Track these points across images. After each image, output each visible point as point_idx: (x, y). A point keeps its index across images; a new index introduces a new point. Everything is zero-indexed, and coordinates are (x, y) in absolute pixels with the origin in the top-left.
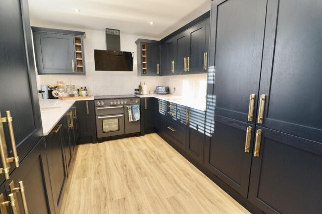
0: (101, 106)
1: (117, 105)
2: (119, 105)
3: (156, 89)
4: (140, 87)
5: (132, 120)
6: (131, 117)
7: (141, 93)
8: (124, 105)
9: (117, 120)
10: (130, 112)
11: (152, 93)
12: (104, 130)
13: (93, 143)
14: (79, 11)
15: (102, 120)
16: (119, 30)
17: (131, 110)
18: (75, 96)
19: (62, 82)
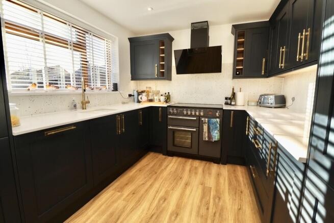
0: (173, 114)
1: (191, 115)
2: (193, 116)
3: (260, 99)
4: (234, 94)
5: (207, 139)
6: (206, 135)
7: (233, 103)
8: (200, 117)
9: (190, 134)
10: (205, 127)
11: (253, 104)
12: (176, 143)
13: (163, 155)
14: (152, 9)
15: (174, 131)
16: (207, 21)
17: (207, 124)
18: (155, 101)
19: (150, 88)
